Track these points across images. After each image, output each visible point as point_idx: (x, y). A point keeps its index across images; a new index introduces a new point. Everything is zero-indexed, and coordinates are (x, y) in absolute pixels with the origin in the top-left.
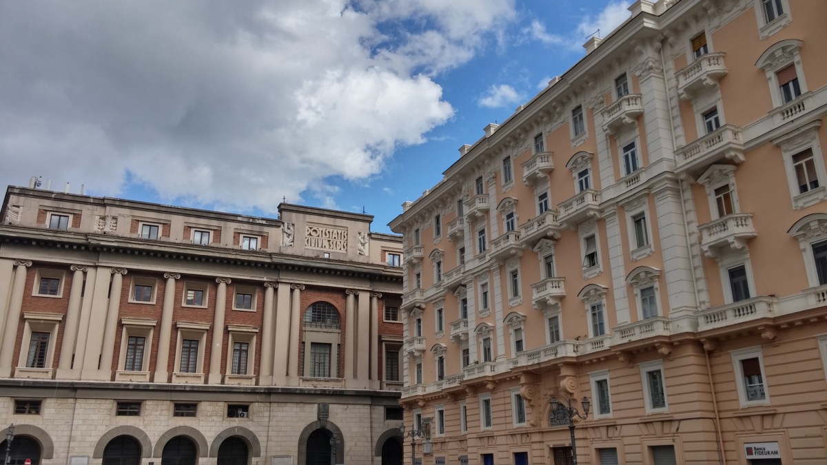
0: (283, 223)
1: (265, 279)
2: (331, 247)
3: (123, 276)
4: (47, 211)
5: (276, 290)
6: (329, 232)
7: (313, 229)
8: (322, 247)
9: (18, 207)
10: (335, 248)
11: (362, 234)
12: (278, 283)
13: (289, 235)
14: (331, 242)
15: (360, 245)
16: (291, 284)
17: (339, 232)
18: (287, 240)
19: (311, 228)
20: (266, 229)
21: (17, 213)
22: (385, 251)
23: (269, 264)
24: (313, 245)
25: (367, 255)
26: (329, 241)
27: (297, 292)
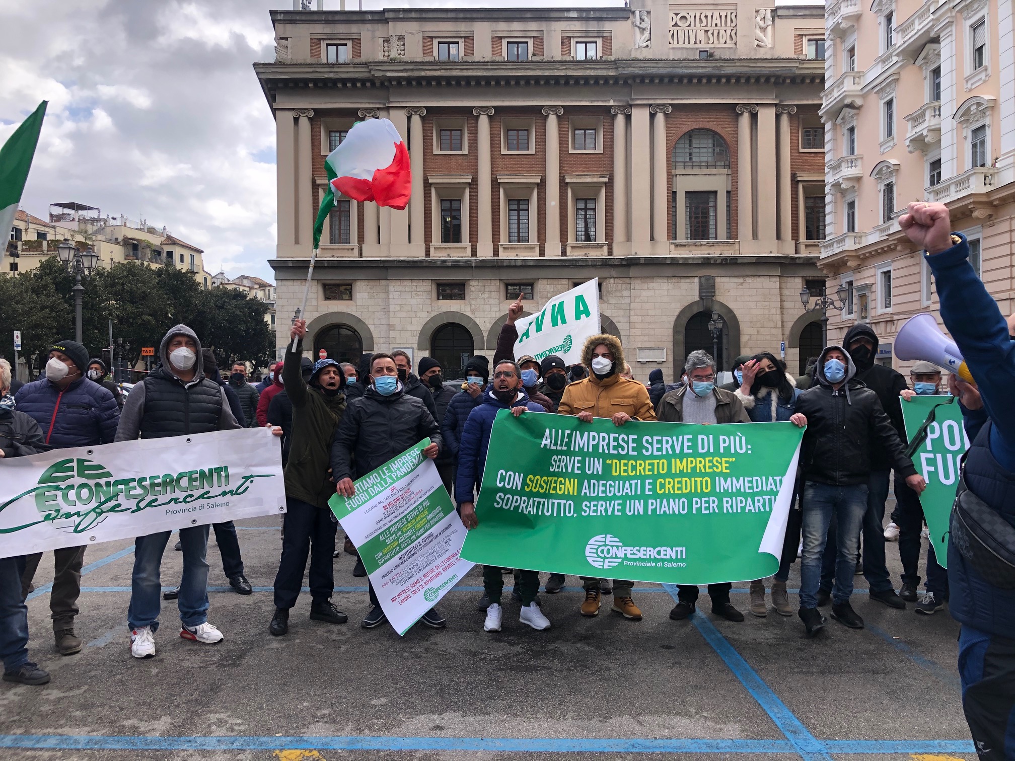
0: (633, 13)
1: (611, 103)
2: (711, 42)
3: (422, 118)
4: (320, 40)
5: (628, 118)
6: (706, 17)
7: (679, 16)
8: (695, 43)
9: (286, 39)
10: (716, 42)
11: (762, 11)
12: (631, 106)
13: (644, 29)
14: (710, 33)
15: (758, 31)
16: (650, 105)
17: (723, 14)
18: (640, 39)
19: (677, 14)
20: (608, 26)
21: (287, 47)
22: (802, 35)
23: (616, 79)
24: (681, 40)
25: (769, 46)
26: (707, 31)
27: (660, 117)
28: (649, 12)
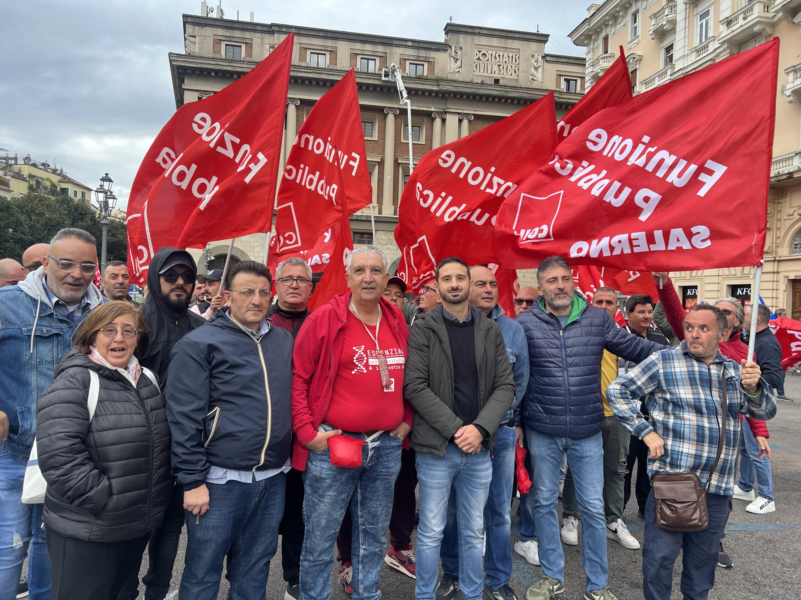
0: (450, 47)
1: (433, 109)
2: (502, 73)
3: (297, 107)
4: (221, 40)
5: (444, 121)
6: (499, 56)
7: (481, 53)
8: (491, 72)
9: (195, 37)
10: (505, 74)
11: (536, 56)
12: (446, 113)
13: (457, 60)
14: (501, 67)
15: (533, 69)
16: (459, 113)
17: (511, 55)
18: (453, 66)
20: (432, 54)
21: (195, 43)
22: (561, 75)
23: (437, 93)
24: (482, 70)
25: (540, 80)
26: (499, 66)
27: (465, 123)
28: (461, 48)
